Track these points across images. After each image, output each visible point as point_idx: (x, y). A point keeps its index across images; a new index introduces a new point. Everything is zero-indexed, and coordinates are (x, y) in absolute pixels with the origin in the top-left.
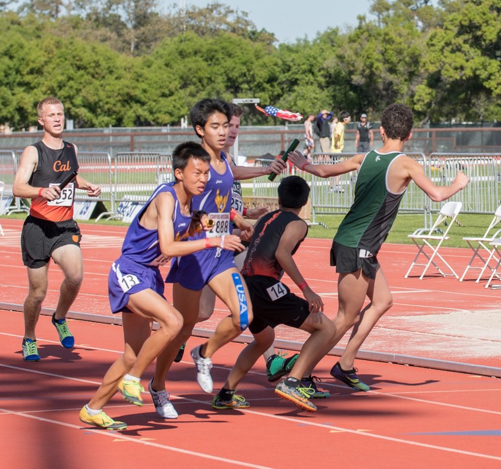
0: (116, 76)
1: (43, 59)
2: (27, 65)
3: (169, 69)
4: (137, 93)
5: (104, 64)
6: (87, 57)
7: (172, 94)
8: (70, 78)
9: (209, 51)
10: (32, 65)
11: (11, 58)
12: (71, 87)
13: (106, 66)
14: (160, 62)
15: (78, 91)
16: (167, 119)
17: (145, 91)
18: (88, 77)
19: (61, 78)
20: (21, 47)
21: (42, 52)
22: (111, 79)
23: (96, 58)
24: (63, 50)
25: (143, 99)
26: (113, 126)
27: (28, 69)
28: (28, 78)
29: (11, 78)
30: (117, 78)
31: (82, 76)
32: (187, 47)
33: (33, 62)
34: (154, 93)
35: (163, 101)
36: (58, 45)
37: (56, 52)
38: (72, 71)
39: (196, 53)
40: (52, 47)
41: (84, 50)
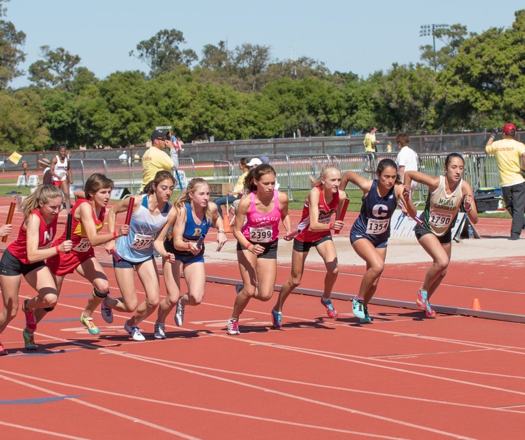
0: (237, 107)
1: (190, 98)
2: (180, 102)
3: (272, 101)
4: (251, 118)
5: (228, 100)
6: (218, 96)
7: (273, 117)
8: (207, 110)
9: (298, 89)
10: (183, 102)
11: (170, 97)
12: (208, 116)
13: (230, 101)
14: (267, 97)
15: (212, 118)
16: (271, 133)
17: (256, 117)
18: (219, 109)
19: (202, 110)
20: (175, 90)
21: (189, 93)
22: (232, 110)
23: (223, 97)
24: (203, 92)
25: (256, 121)
26: (236, 139)
27: (180, 105)
28: (180, 111)
29: (170, 111)
30: (237, 109)
31: (215, 108)
32: (284, 87)
33: (183, 100)
34: (262, 117)
35: (267, 122)
36: (199, 89)
37: (198, 93)
38: (208, 105)
39: (289, 91)
40: (195, 90)
41: (216, 91)
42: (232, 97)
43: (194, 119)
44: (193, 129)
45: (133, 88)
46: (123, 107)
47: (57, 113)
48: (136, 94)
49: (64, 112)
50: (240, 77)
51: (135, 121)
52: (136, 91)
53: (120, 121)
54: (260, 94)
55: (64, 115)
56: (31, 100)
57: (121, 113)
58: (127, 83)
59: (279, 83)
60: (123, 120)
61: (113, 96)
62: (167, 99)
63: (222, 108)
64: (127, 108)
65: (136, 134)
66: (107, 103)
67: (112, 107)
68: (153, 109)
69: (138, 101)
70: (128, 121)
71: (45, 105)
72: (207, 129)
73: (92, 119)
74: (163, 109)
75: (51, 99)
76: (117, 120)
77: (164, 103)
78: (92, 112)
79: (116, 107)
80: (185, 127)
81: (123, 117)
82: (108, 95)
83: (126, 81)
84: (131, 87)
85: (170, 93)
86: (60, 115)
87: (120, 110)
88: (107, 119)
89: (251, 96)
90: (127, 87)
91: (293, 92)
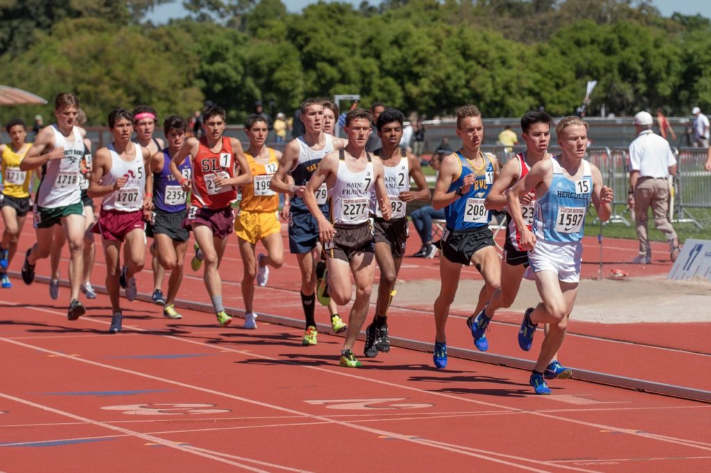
1: (432, 48)
2: (416, 54)
3: (564, 58)
4: (529, 84)
5: (493, 54)
6: (476, 46)
7: (565, 84)
8: (459, 68)
9: (606, 40)
10: (420, 55)
11: (400, 47)
12: (459, 78)
13: (497, 55)
14: (556, 50)
15: (467, 82)
16: (561, 109)
17: (537, 82)
18: (478, 68)
19: (451, 68)
20: (409, 35)
21: (431, 41)
22: (501, 70)
23: (486, 48)
24: (455, 39)
25: (537, 90)
26: (504, 117)
27: (416, 60)
28: (416, 69)
29: (400, 68)
30: (508, 69)
31: (472, 66)
32: (585, 36)
33: (422, 52)
34: (547, 84)
35: (555, 92)
36: (448, 34)
37: (447, 40)
38: (461, 61)
39: (593, 42)
40: (442, 35)
41: (475, 39)
42: (498, 48)
43: (439, 82)
44: (436, 98)
45: (342, 30)
46: (324, 60)
47: (217, 65)
48: (346, 40)
49: (229, 65)
51: (344, 83)
52: (346, 34)
53: (319, 81)
54: (545, 45)
56: (176, 43)
57: (321, 69)
58: (332, 22)
59: (577, 29)
60: (323, 81)
61: (307, 41)
62: (396, 50)
63: (484, 66)
64: (332, 62)
66: (298, 53)
68: (372, 65)
69: (349, 50)
70: (331, 83)
71: (199, 53)
72: (458, 100)
73: (274, 77)
74: (388, 66)
75: (209, 43)
77: (391, 55)
78: (274, 66)
79: (313, 59)
80: (423, 94)
81: (323, 76)
82: (300, 40)
83: (330, 17)
84: (338, 27)
85: (401, 40)
86: (223, 70)
87: (319, 65)
88: (297, 78)
89: (530, 50)
90: (331, 27)
91: (599, 44)
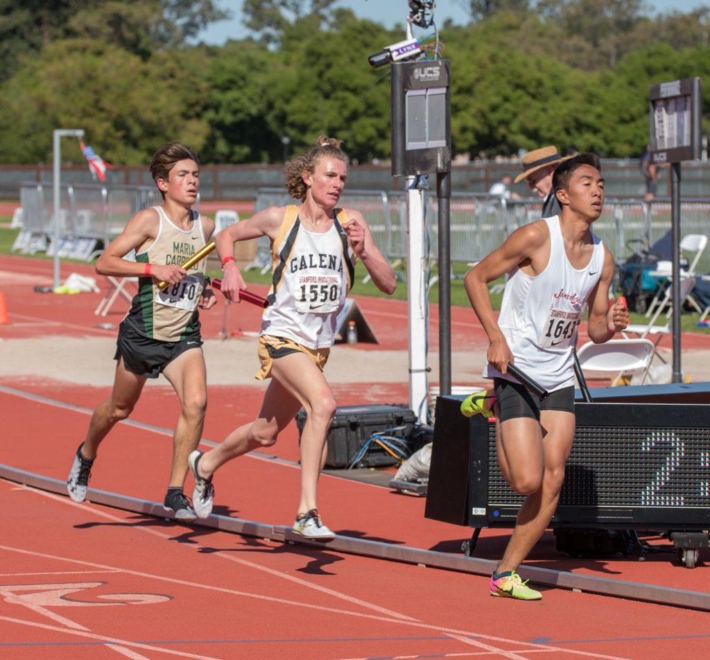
0: (563, 97)
1: (473, 76)
3: (632, 89)
4: (590, 119)
5: (548, 83)
6: (529, 74)
7: (633, 119)
8: (506, 99)
9: (683, 67)
10: (460, 83)
12: (506, 111)
13: (552, 85)
14: (622, 80)
15: (515, 115)
16: (626, 149)
17: (599, 116)
18: (528, 99)
19: (495, 100)
21: (473, 67)
22: (556, 101)
23: (538, 75)
24: (501, 65)
25: (597, 124)
30: (564, 100)
31: (520, 97)
32: (656, 62)
33: (462, 79)
34: (611, 118)
35: (622, 129)
36: (493, 59)
37: (491, 66)
38: (508, 91)
39: (666, 69)
40: (486, 61)
41: (525, 65)
42: (554, 77)
43: (482, 115)
44: (478, 136)
46: (347, 89)
47: (231, 95)
49: (244, 94)
50: (587, 40)
51: (370, 116)
53: (340, 113)
54: (610, 73)
55: (245, 101)
56: (182, 68)
57: (344, 99)
58: (357, 44)
59: (650, 55)
60: (346, 113)
61: (329, 66)
63: (534, 96)
64: (354, 91)
65: (370, 139)
66: (316, 80)
67: (327, 87)
70: (354, 116)
71: (209, 79)
72: (504, 137)
73: (288, 108)
75: (222, 68)
76: (334, 113)
79: (334, 87)
80: (464, 130)
81: (344, 106)
82: (321, 64)
83: (355, 38)
86: (236, 100)
87: (340, 94)
88: (315, 109)
89: (592, 78)
90: (357, 50)
91: (675, 72)
